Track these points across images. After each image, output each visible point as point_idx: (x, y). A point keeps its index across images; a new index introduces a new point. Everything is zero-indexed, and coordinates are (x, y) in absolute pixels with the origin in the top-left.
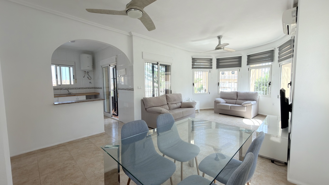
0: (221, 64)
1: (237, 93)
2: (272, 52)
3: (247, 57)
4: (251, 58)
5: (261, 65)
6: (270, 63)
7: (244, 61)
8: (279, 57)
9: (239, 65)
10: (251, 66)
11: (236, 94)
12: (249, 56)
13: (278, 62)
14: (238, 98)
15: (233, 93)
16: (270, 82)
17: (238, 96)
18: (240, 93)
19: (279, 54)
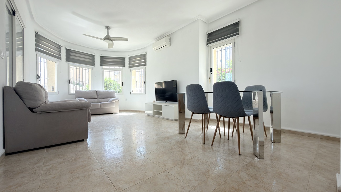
0: (71, 57)
1: (97, 91)
2: (124, 59)
3: (100, 58)
4: (105, 60)
5: (113, 67)
6: (121, 68)
9: (93, 64)
10: (105, 67)
11: (96, 93)
12: (102, 58)
14: (99, 97)
15: (92, 92)
16: (123, 83)
17: (98, 94)
18: (100, 92)
19: (129, 62)
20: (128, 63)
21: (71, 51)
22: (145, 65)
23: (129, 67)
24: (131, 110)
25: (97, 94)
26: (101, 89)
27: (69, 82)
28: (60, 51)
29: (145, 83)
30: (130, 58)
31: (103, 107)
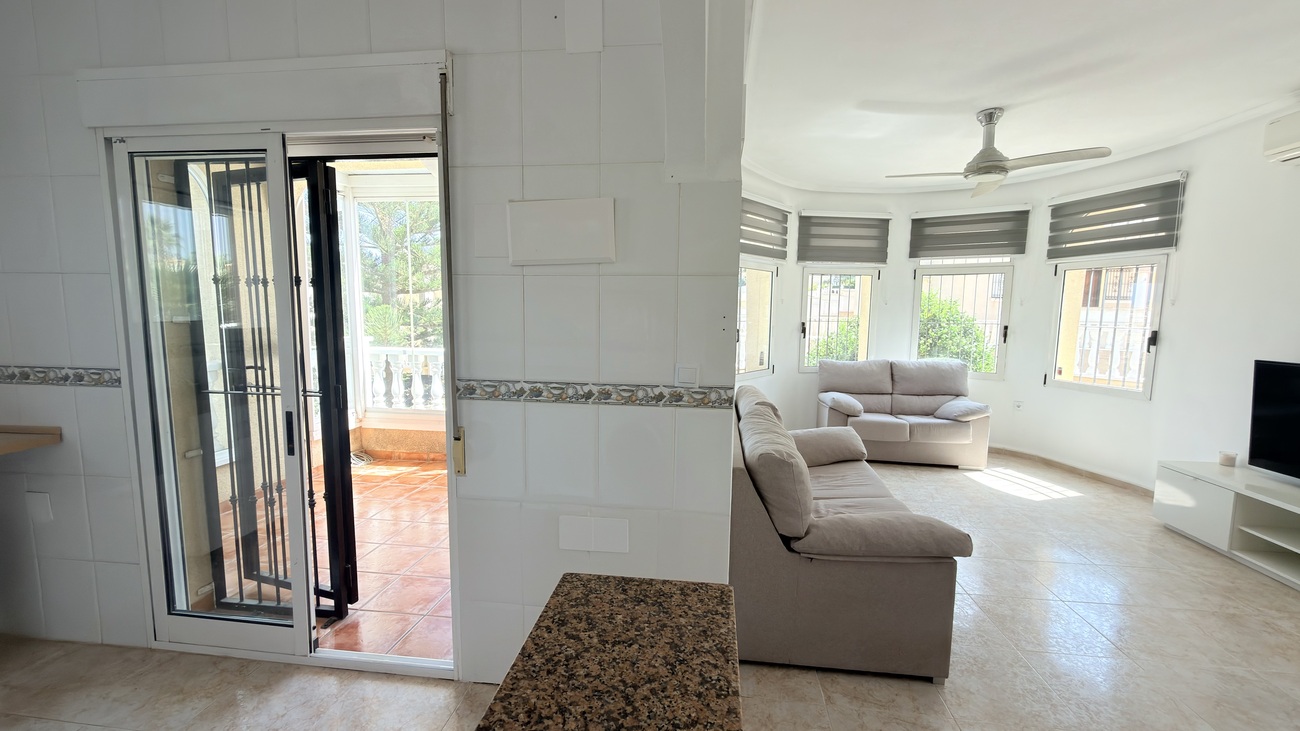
0: (815, 242)
1: (892, 366)
2: (1022, 217)
3: (909, 226)
4: (929, 231)
6: (1006, 259)
7: (900, 238)
8: (1052, 241)
9: (880, 255)
10: (924, 262)
11: (889, 371)
12: (918, 224)
13: (1046, 258)
14: (898, 387)
15: (875, 368)
16: (1006, 328)
17: (896, 377)
18: (903, 369)
19: (1053, 227)
20: (1047, 233)
21: (814, 221)
22: (1170, 242)
23: (1052, 255)
24: (1043, 455)
25: (892, 374)
26: (906, 354)
27: (804, 331)
28: (785, 231)
29: (1154, 339)
30: (1057, 211)
31: (919, 438)
